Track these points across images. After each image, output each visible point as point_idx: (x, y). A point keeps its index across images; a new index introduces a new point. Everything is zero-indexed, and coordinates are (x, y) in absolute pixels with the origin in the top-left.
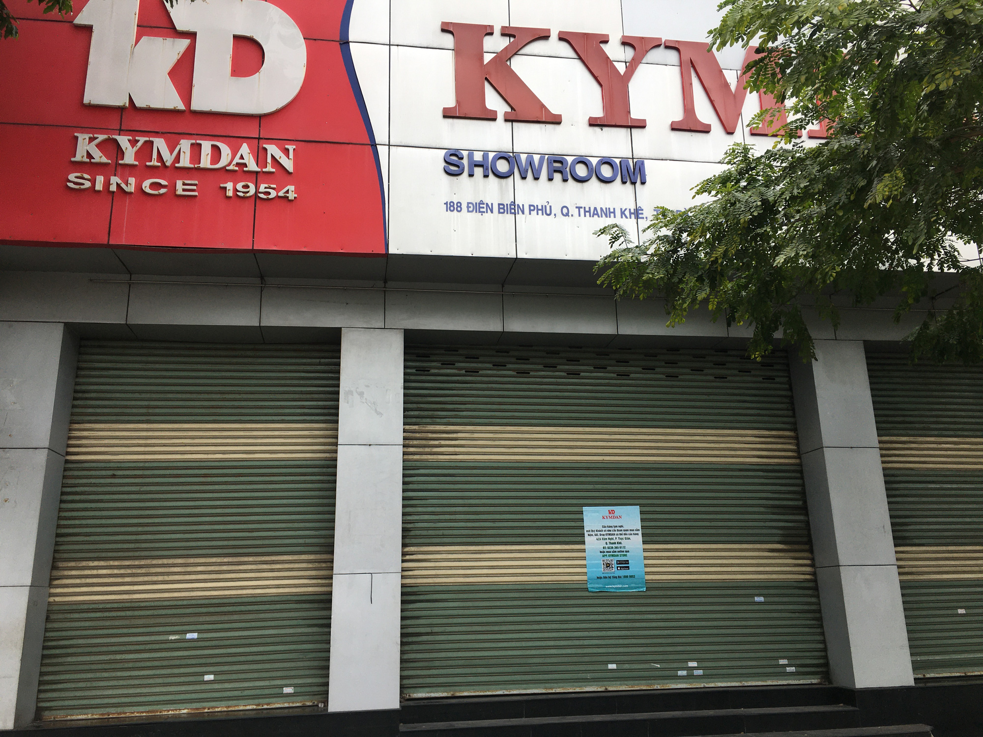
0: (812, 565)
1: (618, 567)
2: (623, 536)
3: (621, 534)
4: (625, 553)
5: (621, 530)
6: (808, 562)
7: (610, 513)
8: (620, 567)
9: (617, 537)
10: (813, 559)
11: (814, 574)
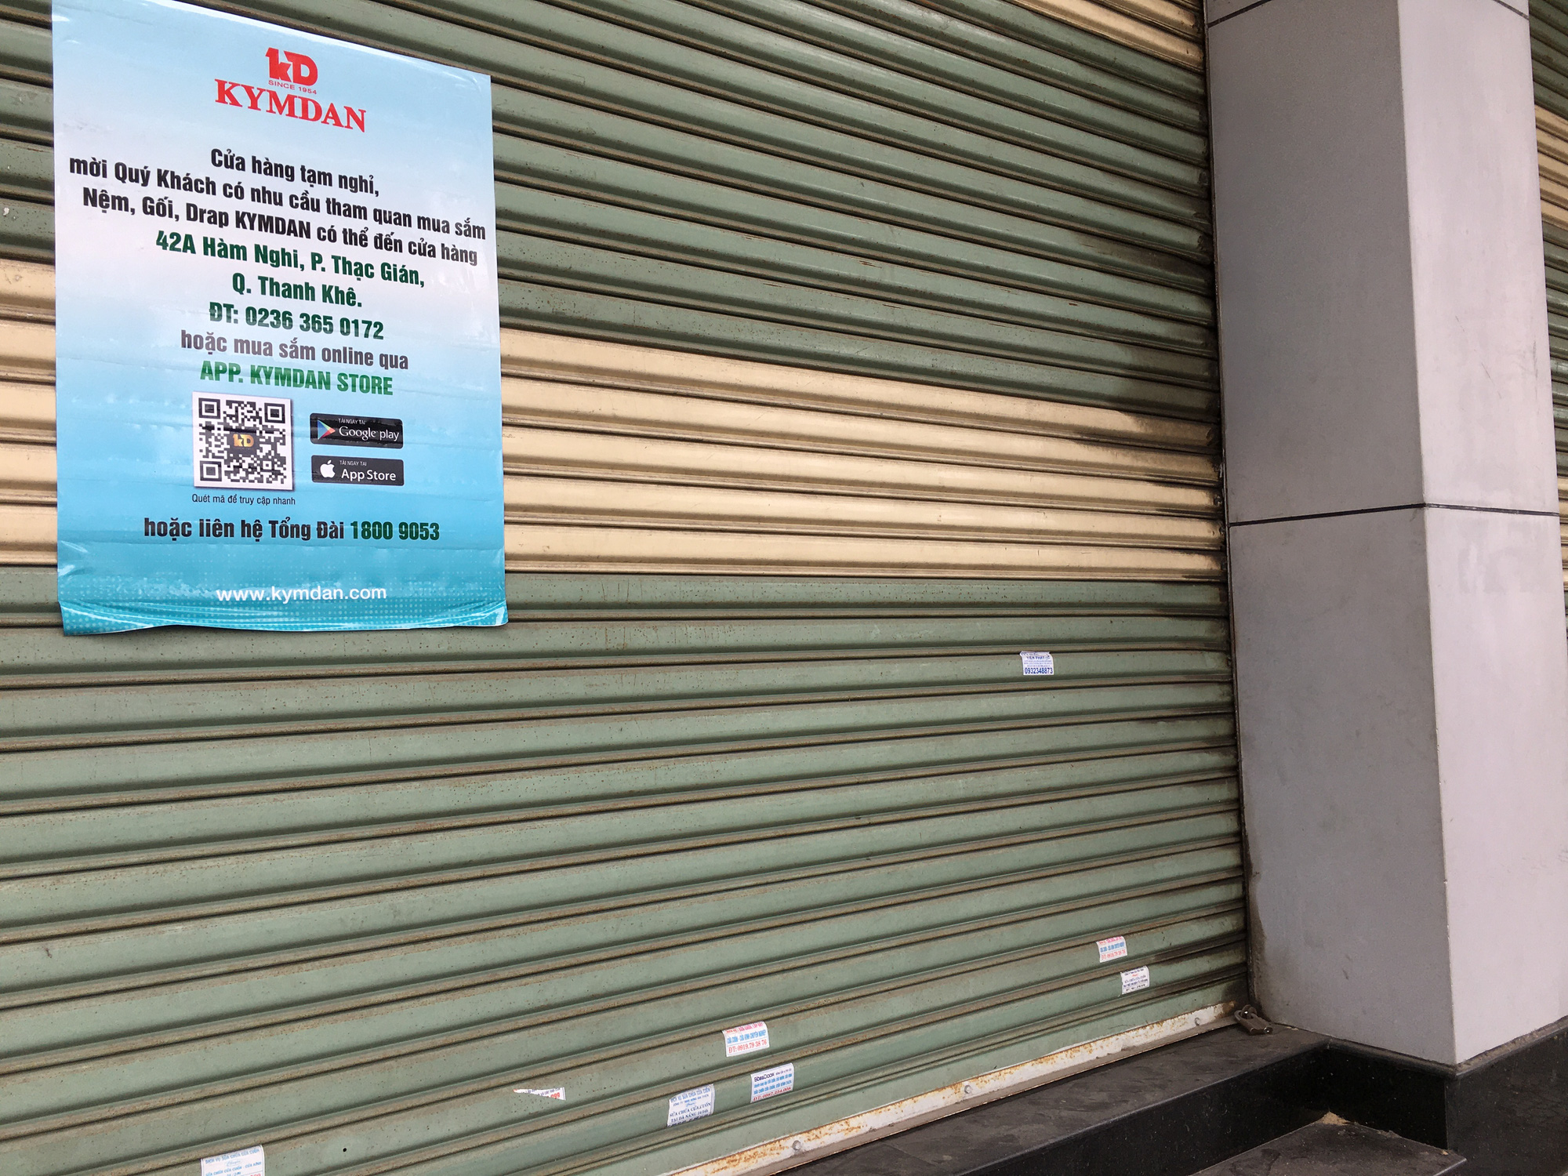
0: (1217, 515)
1: (317, 461)
2: (370, 255)
3: (351, 238)
4: (376, 370)
5: (359, 212)
6: (1199, 498)
7: (277, 71)
8: (337, 462)
9: (327, 249)
10: (1217, 488)
11: (1220, 551)
